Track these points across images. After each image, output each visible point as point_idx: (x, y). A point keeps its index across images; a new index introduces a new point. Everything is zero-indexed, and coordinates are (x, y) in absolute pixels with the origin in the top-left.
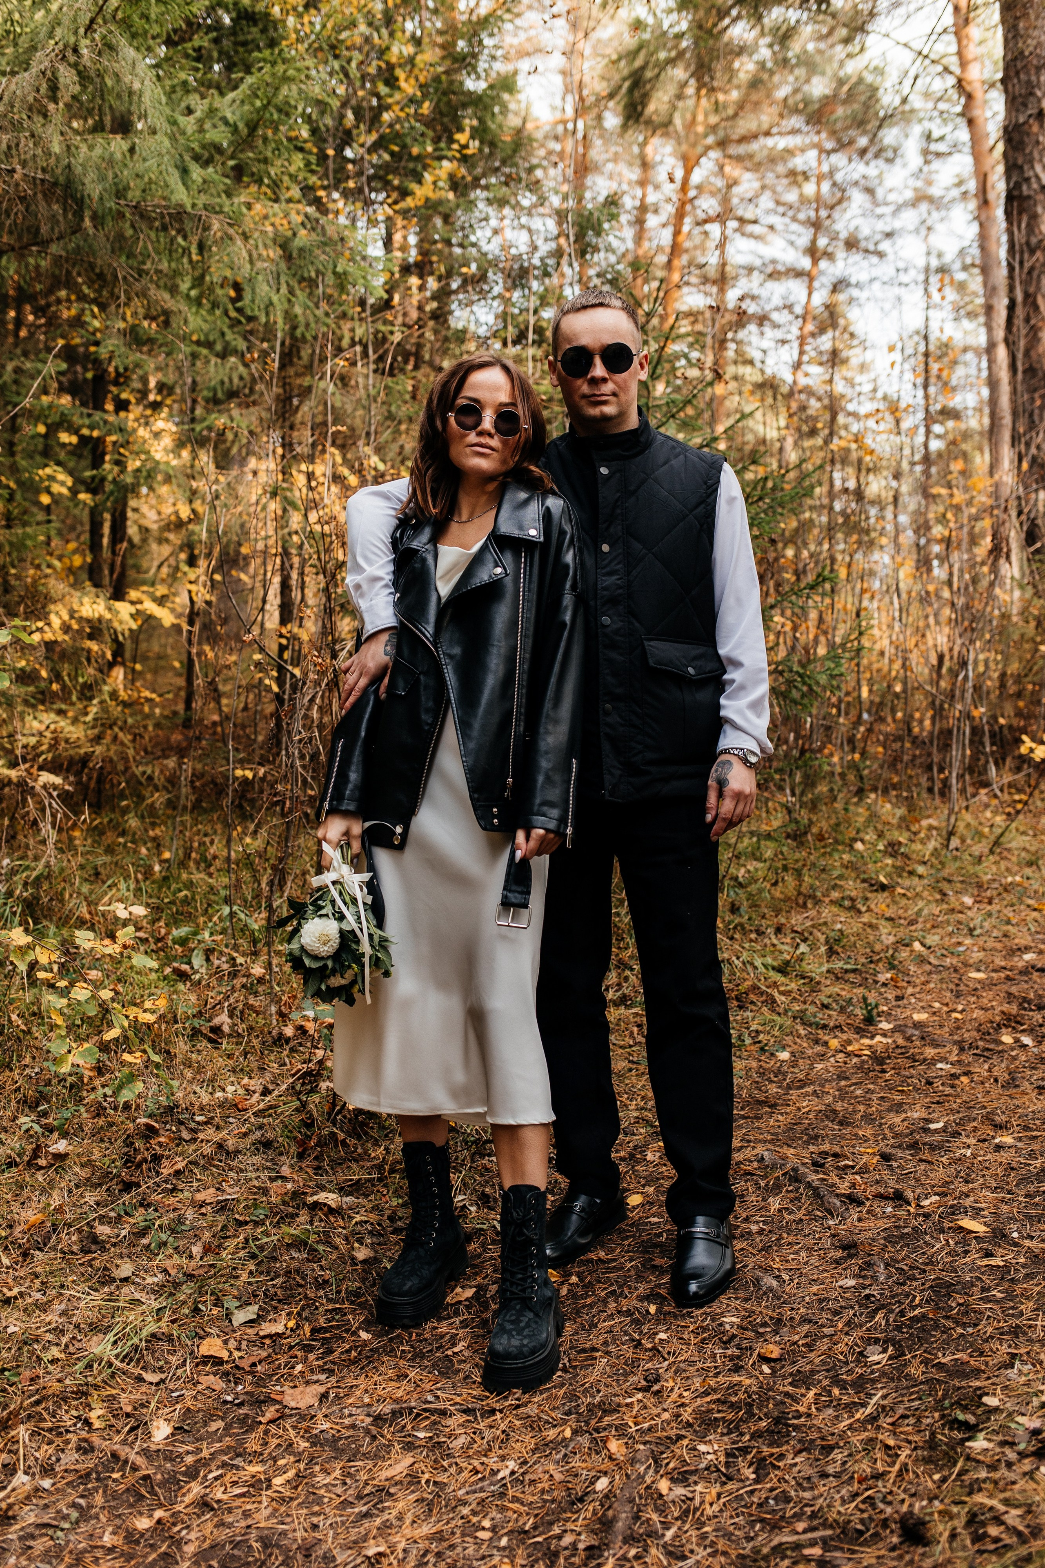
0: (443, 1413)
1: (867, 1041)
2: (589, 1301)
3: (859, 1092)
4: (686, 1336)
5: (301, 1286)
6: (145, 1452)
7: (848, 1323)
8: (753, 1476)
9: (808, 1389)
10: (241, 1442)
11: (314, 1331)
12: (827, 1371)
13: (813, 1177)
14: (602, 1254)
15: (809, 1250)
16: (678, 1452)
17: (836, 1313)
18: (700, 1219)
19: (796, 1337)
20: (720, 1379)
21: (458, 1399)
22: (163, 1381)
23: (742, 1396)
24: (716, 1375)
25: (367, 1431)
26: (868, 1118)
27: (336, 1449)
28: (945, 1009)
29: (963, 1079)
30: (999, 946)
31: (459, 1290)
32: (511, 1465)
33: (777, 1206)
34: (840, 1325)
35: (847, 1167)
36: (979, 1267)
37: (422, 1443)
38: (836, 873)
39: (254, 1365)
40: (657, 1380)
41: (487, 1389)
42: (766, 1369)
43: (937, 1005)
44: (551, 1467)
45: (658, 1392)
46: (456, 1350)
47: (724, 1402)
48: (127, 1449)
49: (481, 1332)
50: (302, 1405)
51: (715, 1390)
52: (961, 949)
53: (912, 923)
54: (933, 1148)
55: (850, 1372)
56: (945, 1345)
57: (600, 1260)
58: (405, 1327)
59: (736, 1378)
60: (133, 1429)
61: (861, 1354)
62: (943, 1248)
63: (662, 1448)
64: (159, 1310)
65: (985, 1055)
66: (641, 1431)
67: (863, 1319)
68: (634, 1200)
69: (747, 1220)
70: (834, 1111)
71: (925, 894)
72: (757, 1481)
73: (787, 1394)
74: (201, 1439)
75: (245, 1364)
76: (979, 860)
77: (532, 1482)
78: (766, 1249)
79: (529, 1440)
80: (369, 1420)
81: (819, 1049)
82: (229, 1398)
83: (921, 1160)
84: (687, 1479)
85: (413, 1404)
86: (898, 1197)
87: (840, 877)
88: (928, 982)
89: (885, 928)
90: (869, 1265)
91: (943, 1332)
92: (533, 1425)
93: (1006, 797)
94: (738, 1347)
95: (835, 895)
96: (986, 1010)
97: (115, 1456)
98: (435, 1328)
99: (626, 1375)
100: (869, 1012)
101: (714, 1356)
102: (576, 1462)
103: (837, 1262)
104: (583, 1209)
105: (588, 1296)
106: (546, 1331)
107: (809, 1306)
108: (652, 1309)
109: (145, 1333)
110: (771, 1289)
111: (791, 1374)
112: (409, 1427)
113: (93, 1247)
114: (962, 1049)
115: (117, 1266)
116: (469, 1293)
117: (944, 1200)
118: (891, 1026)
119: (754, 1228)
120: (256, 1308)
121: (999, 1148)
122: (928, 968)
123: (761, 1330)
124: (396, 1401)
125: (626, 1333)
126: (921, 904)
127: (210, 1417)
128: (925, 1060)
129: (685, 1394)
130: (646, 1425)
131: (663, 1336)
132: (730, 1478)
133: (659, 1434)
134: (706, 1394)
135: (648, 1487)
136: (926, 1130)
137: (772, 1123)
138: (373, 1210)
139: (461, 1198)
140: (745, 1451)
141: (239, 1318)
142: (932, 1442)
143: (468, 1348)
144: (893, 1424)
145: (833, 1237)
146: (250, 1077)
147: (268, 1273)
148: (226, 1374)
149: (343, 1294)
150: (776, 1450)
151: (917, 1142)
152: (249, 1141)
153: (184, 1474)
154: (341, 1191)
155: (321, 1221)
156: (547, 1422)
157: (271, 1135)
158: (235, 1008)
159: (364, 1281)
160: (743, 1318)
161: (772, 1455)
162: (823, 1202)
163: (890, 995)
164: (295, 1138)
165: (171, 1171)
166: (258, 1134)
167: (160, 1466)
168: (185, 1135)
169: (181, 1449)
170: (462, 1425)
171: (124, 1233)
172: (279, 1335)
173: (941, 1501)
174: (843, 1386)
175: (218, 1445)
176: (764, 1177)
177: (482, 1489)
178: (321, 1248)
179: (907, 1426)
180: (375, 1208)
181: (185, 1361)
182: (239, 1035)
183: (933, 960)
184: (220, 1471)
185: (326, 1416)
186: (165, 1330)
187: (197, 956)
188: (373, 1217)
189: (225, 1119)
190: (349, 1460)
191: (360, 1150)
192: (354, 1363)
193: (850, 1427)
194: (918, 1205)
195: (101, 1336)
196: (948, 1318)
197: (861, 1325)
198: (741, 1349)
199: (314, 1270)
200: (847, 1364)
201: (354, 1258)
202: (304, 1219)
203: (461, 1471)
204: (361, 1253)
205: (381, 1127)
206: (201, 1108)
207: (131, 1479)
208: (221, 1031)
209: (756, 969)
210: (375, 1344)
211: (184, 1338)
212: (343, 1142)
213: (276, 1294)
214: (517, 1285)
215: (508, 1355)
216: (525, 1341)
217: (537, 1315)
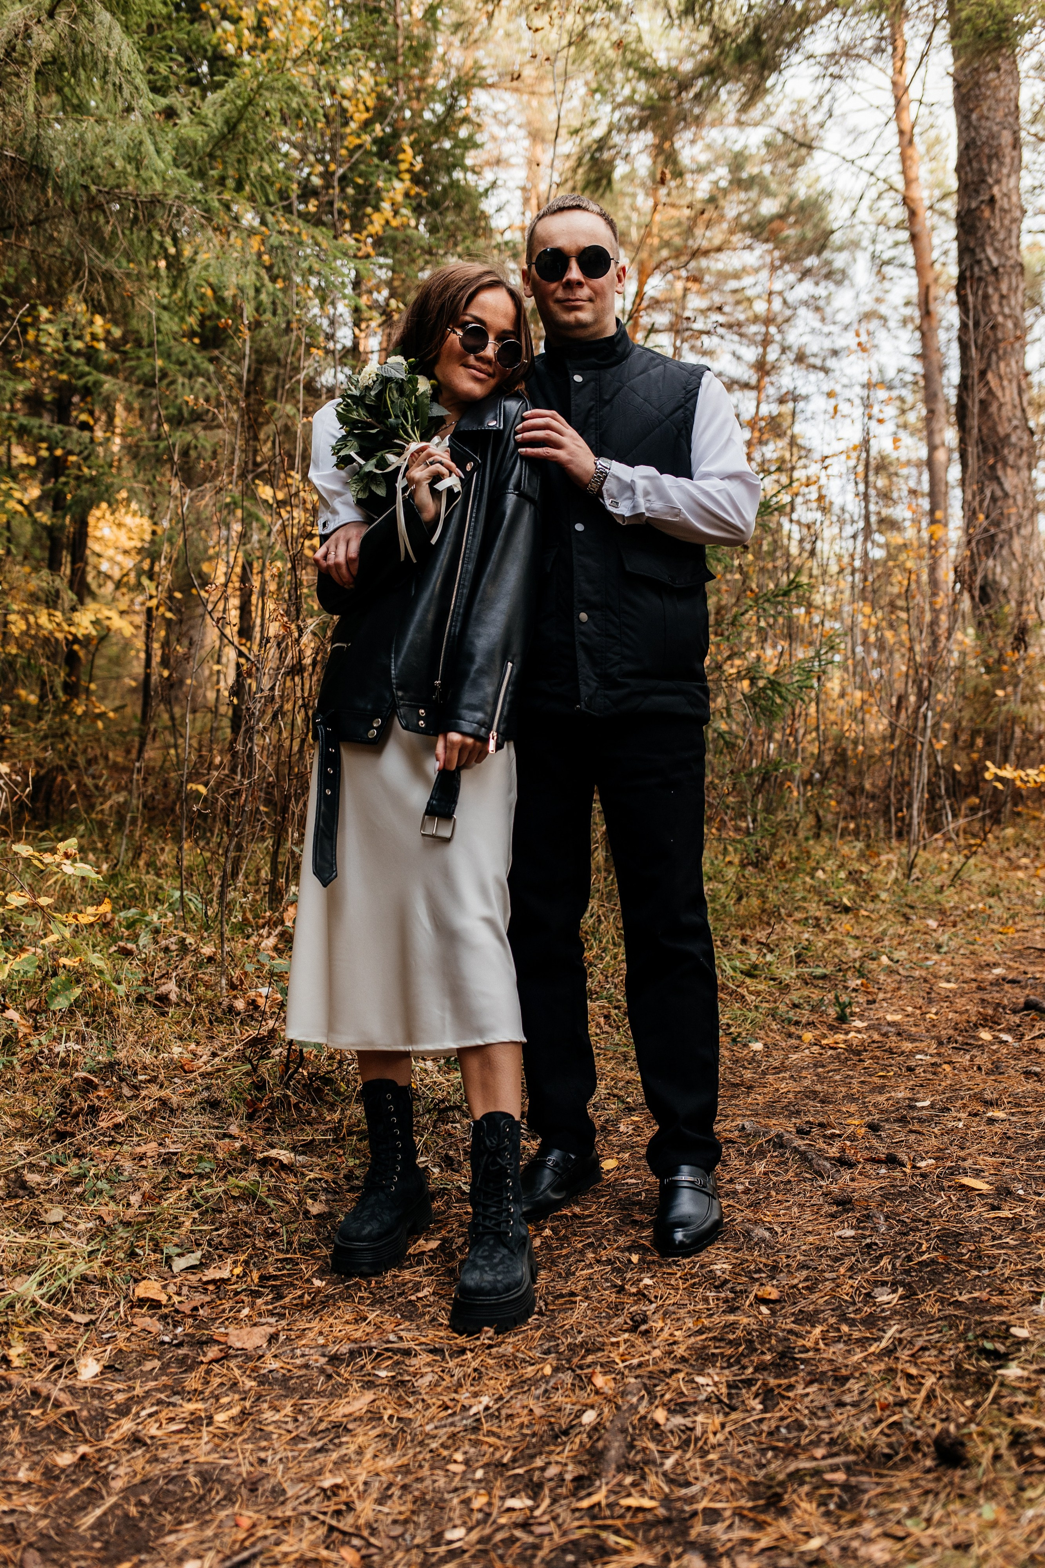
0: (407, 1353)
1: (841, 1037)
2: (564, 1252)
3: (838, 1077)
4: (673, 1282)
5: (249, 1236)
6: (71, 1390)
7: (851, 1269)
8: (760, 1407)
9: (813, 1326)
10: (180, 1382)
11: (262, 1278)
12: (833, 1310)
13: (800, 1143)
14: (577, 1210)
15: (802, 1206)
16: (674, 1384)
17: (836, 1259)
18: (685, 1169)
19: (796, 1281)
20: (716, 1319)
21: (423, 1340)
22: (93, 1322)
23: (739, 1333)
24: (710, 1316)
25: (322, 1371)
26: (851, 1098)
27: (287, 1388)
28: (918, 1012)
29: (945, 1066)
30: (967, 962)
31: (421, 1242)
32: (485, 1400)
33: (762, 1169)
34: (842, 1270)
35: (833, 1136)
36: (987, 1219)
37: (385, 1381)
38: (799, 896)
39: (195, 1309)
40: (644, 1321)
41: (455, 1331)
42: (764, 1310)
43: (910, 1009)
44: (531, 1403)
45: (647, 1332)
46: (420, 1295)
47: (722, 1340)
48: (49, 1386)
49: (447, 1280)
50: (249, 1345)
51: (710, 1330)
52: (929, 963)
53: (877, 941)
54: (921, 1121)
55: (856, 1312)
56: (960, 1287)
57: (575, 1215)
58: (363, 1276)
59: (732, 1318)
60: (57, 1368)
61: (868, 1295)
62: (946, 1202)
63: (656, 1381)
64: (91, 1253)
65: (965, 1047)
66: (630, 1368)
67: (866, 1264)
68: (609, 1164)
69: (731, 1181)
70: (815, 1092)
71: (890, 916)
72: (765, 1410)
73: (790, 1332)
74: (134, 1378)
75: (186, 1308)
76: (941, 890)
77: (509, 1417)
78: (755, 1206)
79: (505, 1378)
80: (323, 1360)
81: (794, 1042)
82: (167, 1339)
83: (911, 1131)
84: (685, 1410)
85: (373, 1344)
86: (892, 1161)
87: (804, 899)
88: (899, 989)
89: (851, 944)
90: (868, 1217)
91: (956, 1275)
92: (508, 1363)
93: (962, 842)
94: (732, 1290)
95: (798, 915)
96: (961, 1013)
97: (35, 1393)
98: (395, 1276)
99: (609, 1317)
100: (843, 1010)
101: (706, 1300)
102: (558, 1398)
103: (833, 1216)
104: (556, 1164)
105: (562, 1247)
106: (522, 1270)
107: (805, 1253)
108: (635, 1258)
109: (74, 1273)
110: (764, 1240)
111: (793, 1314)
112: (369, 1367)
113: (22, 1192)
114: (940, 1043)
115: (47, 1210)
116: (434, 1244)
117: (940, 1163)
118: (865, 1024)
119: (740, 1188)
120: (199, 1254)
121: (991, 1121)
122: (898, 977)
123: (756, 1276)
124: (355, 1341)
125: (607, 1280)
126: (885, 925)
127: (144, 1356)
128: (903, 1053)
129: (677, 1333)
130: (635, 1361)
131: (647, 1281)
132: (733, 1409)
133: (651, 1368)
134: (700, 1332)
135: (643, 1418)
136: (913, 1108)
137: (749, 1100)
138: (327, 1169)
139: (423, 1159)
140: (749, 1383)
141: (179, 1264)
142: (959, 1372)
143: (434, 1294)
144: (912, 1355)
145: (825, 1195)
146: (198, 1044)
147: (213, 1223)
148: (164, 1317)
149: (295, 1245)
150: (784, 1381)
151: (904, 1117)
152: (195, 1100)
153: (114, 1411)
154: (294, 1149)
155: (272, 1176)
156: (523, 1360)
157: (219, 1095)
158: (183, 980)
159: (318, 1234)
160: (735, 1266)
161: (780, 1386)
162: (811, 1166)
163: (862, 999)
164: (245, 1100)
165: (110, 1124)
166: (206, 1094)
167: (87, 1403)
168: (126, 1092)
169: (111, 1387)
170: (428, 1364)
171: (55, 1181)
172: (223, 1280)
173: (978, 1424)
174: (852, 1323)
175: (153, 1383)
176: (747, 1144)
177: (452, 1424)
178: (271, 1202)
179: (929, 1357)
180: (330, 1167)
181: (118, 1303)
182: (187, 1003)
183: (901, 971)
184: (154, 1408)
185: (275, 1356)
186: (98, 1273)
187: (145, 939)
188: (328, 1176)
189: (170, 1079)
190: (302, 1398)
191: (314, 1114)
192: (307, 1307)
193: (865, 1359)
194: (914, 1167)
195: (26, 1277)
196: (960, 1262)
197: (866, 1270)
198: (735, 1292)
199: (263, 1222)
200: (854, 1303)
201: (307, 1212)
202: (253, 1174)
203: (428, 1407)
204: (315, 1208)
205: (338, 1093)
206: (145, 1068)
207: (52, 1416)
208: (168, 999)
209: (723, 971)
210: (330, 1291)
211: (118, 1280)
212: (296, 1106)
213: (221, 1243)
214: (491, 1218)
215: (480, 1291)
216: (499, 1278)
217: (512, 1251)
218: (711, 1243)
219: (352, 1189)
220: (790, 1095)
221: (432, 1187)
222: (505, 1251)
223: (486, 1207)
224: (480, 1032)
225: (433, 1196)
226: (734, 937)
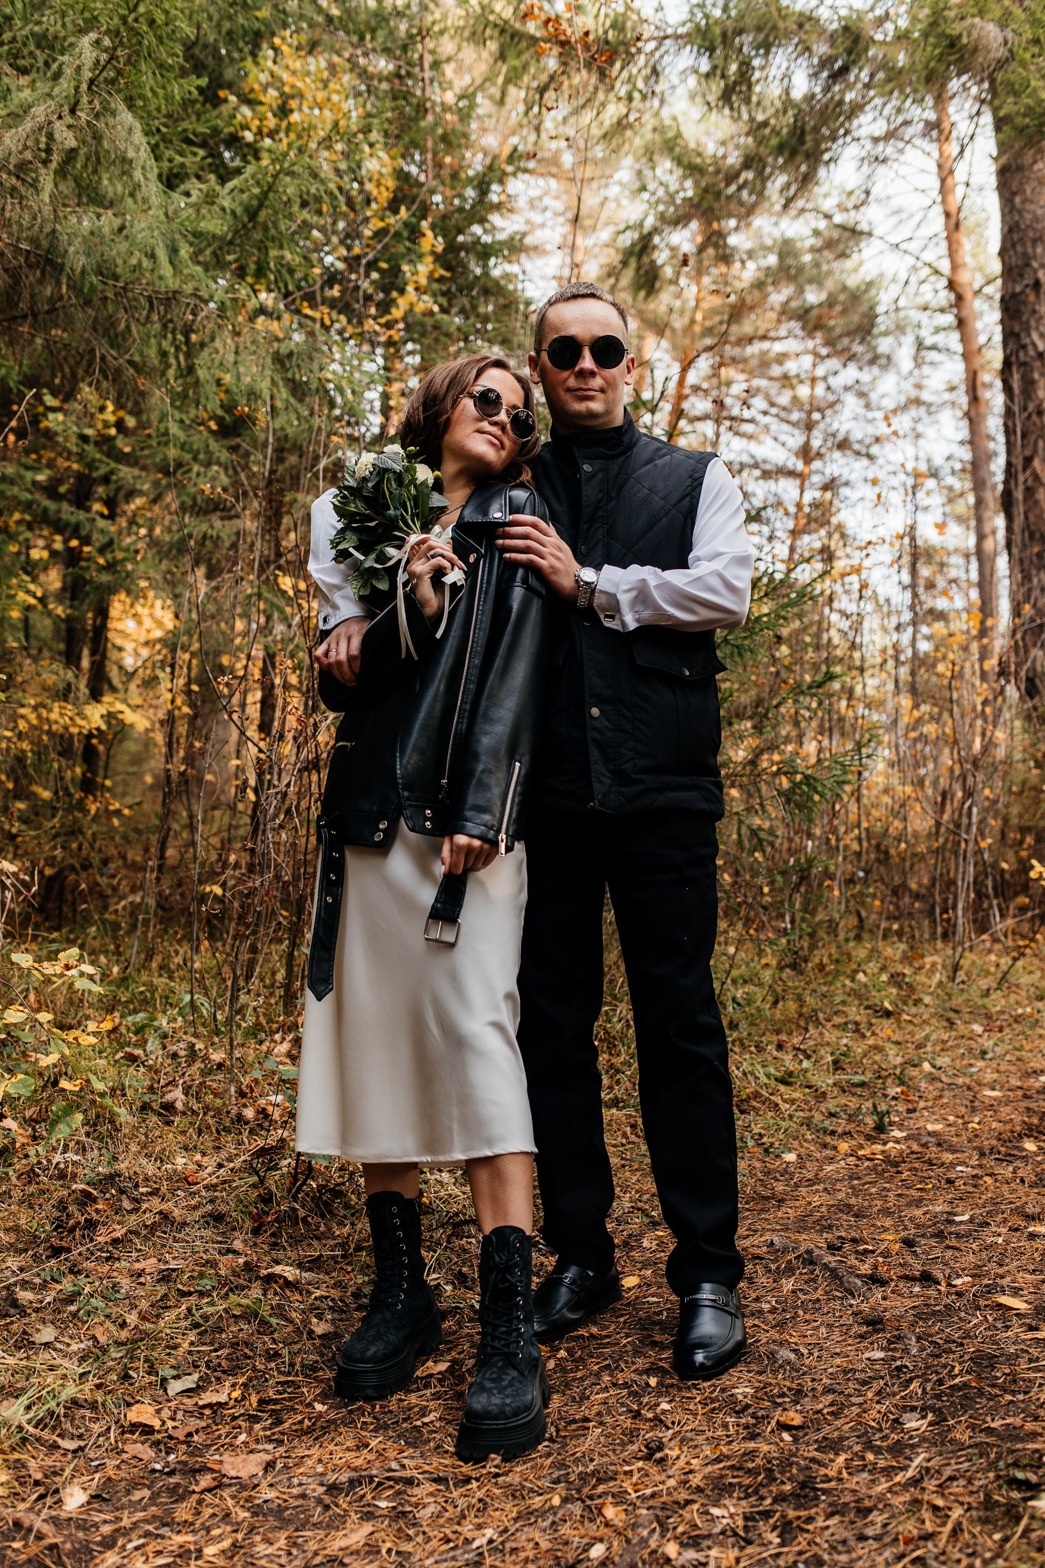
0: (410, 1482)
1: (879, 1147)
2: (579, 1374)
3: (873, 1190)
4: (692, 1407)
5: (249, 1358)
6: (54, 1521)
7: (879, 1393)
8: (778, 1540)
9: (837, 1454)
10: (170, 1512)
11: (261, 1402)
12: (858, 1437)
13: (830, 1259)
14: (594, 1330)
15: (830, 1326)
16: (688, 1516)
17: (864, 1383)
18: (707, 1286)
19: (820, 1406)
20: (735, 1446)
21: (427, 1468)
22: (81, 1449)
23: (758, 1461)
24: (730, 1443)
25: (319, 1501)
26: (886, 1212)
27: (282, 1520)
28: (960, 1121)
29: (987, 1179)
30: (1013, 1069)
31: (430, 1363)
32: (489, 1533)
33: (790, 1287)
34: (870, 1395)
35: (866, 1252)
36: (1024, 1341)
37: (385, 1512)
38: (838, 999)
39: (190, 1434)
40: (660, 1448)
41: (461, 1458)
42: (786, 1436)
43: (952, 1118)
44: (537, 1536)
45: (663, 1460)
46: (426, 1420)
47: (740, 1468)
48: (32, 1516)
49: (455, 1404)
50: (244, 1474)
51: (728, 1457)
52: (973, 1070)
53: (919, 1047)
54: (959, 1236)
55: (883, 1439)
56: (993, 1412)
57: (592, 1336)
58: (368, 1399)
59: (752, 1445)
60: (42, 1497)
61: (896, 1421)
62: (981, 1323)
63: (669, 1513)
64: (82, 1375)
65: (1008, 1158)
66: (643, 1498)
67: (896, 1388)
68: (630, 1282)
69: (757, 1300)
70: (849, 1206)
71: (934, 1021)
72: (782, 1545)
73: (813, 1460)
74: (122, 1508)
75: (180, 1434)
76: (987, 993)
77: (514, 1550)
78: (781, 1325)
79: (511, 1509)
80: (321, 1490)
81: (829, 1152)
82: (158, 1467)
83: (948, 1247)
84: (698, 1544)
85: (374, 1472)
86: (926, 1278)
87: (843, 1003)
88: (941, 1097)
89: (892, 1050)
90: (899, 1338)
91: (989, 1400)
92: (515, 1493)
93: (1010, 943)
94: (754, 1415)
95: (838, 1020)
96: (1006, 1123)
97: (17, 1524)
99: (623, 1444)
100: (881, 1119)
101: (725, 1426)
102: (565, 1530)
103: (863, 1337)
104: (573, 1282)
105: (578, 1369)
106: (533, 1394)
107: (832, 1376)
108: (653, 1381)
109: (64, 1397)
110: (789, 1363)
111: (816, 1441)
112: (369, 1497)
113: (12, 1311)
114: (982, 1155)
115: (38, 1330)
116: (443, 1366)
117: (977, 1280)
118: (904, 1134)
119: (766, 1307)
120: (196, 1376)
121: (1033, 1236)
122: (940, 1085)
123: (779, 1400)
124: (355, 1469)
125: (622, 1405)
126: (928, 1029)
127: (134, 1485)
128: (943, 1164)
129: (693, 1461)
130: (648, 1492)
131: (665, 1406)
132: (749, 1542)
133: (664, 1499)
134: (718, 1460)
135: (654, 1552)
136: (951, 1222)
137: (780, 1214)
138: (335, 1286)
139: (435, 1276)
140: (766, 1515)
141: (175, 1387)
142: (988, 1504)
143: (440, 1419)
144: (940, 1486)
145: (855, 1314)
146: (204, 1154)
147: (212, 1344)
148: (156, 1444)
149: (298, 1367)
150: (804, 1513)
151: (942, 1232)
152: (197, 1214)
153: (99, 1544)
154: (300, 1266)
155: (276, 1294)
156: (532, 1490)
157: (223, 1208)
158: (190, 1087)
159: (322, 1355)
160: (758, 1389)
161: (799, 1518)
162: (842, 1283)
163: (901, 1108)
164: (250, 1213)
165: (108, 1239)
166: (209, 1207)
167: (71, 1535)
168: (127, 1204)
169: (97, 1517)
170: (431, 1494)
171: (48, 1299)
172: (220, 1405)
173: (1006, 1560)
174: (878, 1451)
175: (142, 1514)
176: (775, 1261)
177: (454, 1558)
178: (274, 1321)
179: (957, 1487)
180: (338, 1285)
181: (109, 1429)
182: (193, 1112)
183: (944, 1079)
184: (142, 1541)
185: (271, 1485)
186: (88, 1397)
187: (153, 1044)
188: (335, 1293)
189: (173, 1192)
190: (297, 1530)
191: (322, 1229)
192: (307, 1433)
193: (890, 1490)
194: (949, 1285)
195: (13, 1400)
196: (993, 1386)
197: (894, 1394)
198: (756, 1418)
199: (264, 1343)
200: (880, 1430)
201: (311, 1332)
202: (256, 1292)
203: (428, 1540)
204: (320, 1328)
205: (347, 1206)
206: (147, 1179)
207: (34, 1548)
208: (174, 1108)
209: (757, 1078)
210: (332, 1416)
211: (110, 1405)
212: (304, 1220)
213: (220, 1365)
214: (500, 1339)
215: (486, 1415)
216: (508, 1401)
217: (521, 1373)
218: (733, 1365)
219: (359, 1308)
220: (823, 1209)
221: (443, 1305)
222: (514, 1373)
223: (495, 1327)
224: (489, 1142)
225: (444, 1315)
226: (769, 1043)
